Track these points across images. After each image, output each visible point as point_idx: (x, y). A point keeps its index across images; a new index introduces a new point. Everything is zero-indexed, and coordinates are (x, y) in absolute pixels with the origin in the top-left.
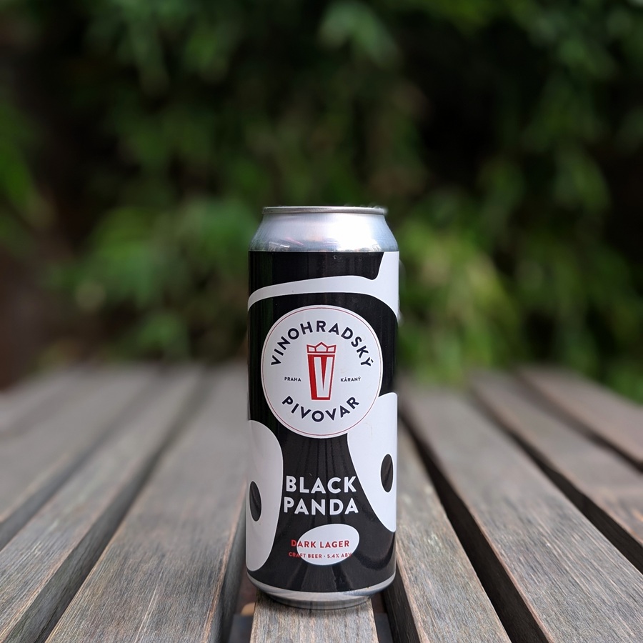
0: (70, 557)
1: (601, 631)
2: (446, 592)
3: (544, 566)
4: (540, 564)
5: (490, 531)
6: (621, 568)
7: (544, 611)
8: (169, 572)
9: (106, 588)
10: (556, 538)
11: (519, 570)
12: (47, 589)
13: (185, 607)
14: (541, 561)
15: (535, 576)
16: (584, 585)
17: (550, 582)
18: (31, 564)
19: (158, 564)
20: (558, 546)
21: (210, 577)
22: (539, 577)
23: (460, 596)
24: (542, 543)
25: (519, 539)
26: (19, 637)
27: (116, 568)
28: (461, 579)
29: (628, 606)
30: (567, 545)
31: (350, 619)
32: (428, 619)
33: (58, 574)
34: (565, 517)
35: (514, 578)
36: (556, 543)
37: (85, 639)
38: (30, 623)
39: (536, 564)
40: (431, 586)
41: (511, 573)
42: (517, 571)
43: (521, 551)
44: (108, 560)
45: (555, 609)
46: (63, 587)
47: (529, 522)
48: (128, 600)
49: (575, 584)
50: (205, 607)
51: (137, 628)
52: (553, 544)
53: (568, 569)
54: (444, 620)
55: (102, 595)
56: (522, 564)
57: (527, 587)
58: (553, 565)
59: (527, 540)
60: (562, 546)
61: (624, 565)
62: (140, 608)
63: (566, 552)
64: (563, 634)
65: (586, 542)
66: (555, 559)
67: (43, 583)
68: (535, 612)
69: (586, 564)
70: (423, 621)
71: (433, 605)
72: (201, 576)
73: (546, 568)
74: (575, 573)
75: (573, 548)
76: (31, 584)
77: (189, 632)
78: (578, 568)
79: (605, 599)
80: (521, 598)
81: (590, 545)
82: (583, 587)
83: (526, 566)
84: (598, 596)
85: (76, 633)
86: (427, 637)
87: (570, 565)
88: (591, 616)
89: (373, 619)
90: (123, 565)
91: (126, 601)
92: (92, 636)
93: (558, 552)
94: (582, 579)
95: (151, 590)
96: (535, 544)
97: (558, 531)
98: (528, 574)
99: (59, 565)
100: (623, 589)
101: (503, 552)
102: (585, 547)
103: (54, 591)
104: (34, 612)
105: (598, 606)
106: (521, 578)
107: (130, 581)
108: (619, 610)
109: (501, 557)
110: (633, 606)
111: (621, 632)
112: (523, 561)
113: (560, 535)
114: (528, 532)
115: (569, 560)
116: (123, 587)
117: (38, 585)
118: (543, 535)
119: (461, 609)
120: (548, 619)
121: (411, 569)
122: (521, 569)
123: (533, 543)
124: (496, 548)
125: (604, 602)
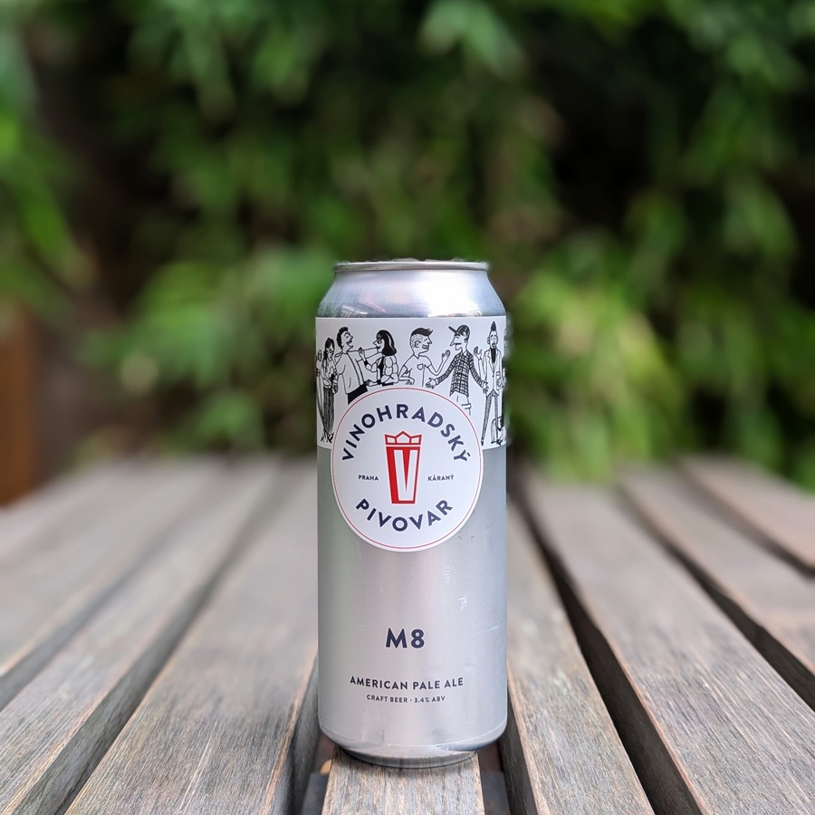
0: (105, 702)
1: (767, 795)
2: (573, 746)
3: (699, 712)
4: (694, 710)
5: (633, 669)
6: (797, 714)
7: (696, 770)
8: (226, 721)
9: (148, 740)
11: (666, 717)
12: (75, 741)
13: (245, 763)
14: (695, 706)
15: (687, 724)
16: (749, 737)
17: (706, 734)
18: (56, 710)
19: (213, 711)
20: (719, 688)
21: (277, 727)
22: (692, 726)
23: (590, 751)
24: (698, 683)
25: (670, 678)
26: (39, 801)
27: (161, 714)
28: (593, 729)
29: (804, 764)
30: (730, 686)
31: (450, 780)
32: (548, 780)
33: (90, 723)
34: (729, 650)
35: (660, 727)
36: (716, 683)
37: (118, 804)
38: (53, 783)
39: (689, 709)
40: (554, 738)
41: (657, 722)
42: (664, 719)
43: (671, 694)
44: (151, 705)
45: (710, 767)
46: (96, 740)
47: (684, 656)
48: (174, 756)
49: (738, 736)
50: (269, 764)
51: (183, 790)
52: (713, 684)
53: (729, 716)
54: (569, 781)
55: (142, 749)
57: (675, 740)
58: (711, 712)
59: (680, 679)
60: (723, 687)
61: (801, 711)
62: (189, 765)
63: (728, 694)
64: (719, 798)
65: (755, 682)
66: (713, 704)
67: (70, 734)
68: (684, 771)
69: (753, 710)
70: (542, 782)
71: (555, 762)
72: (266, 724)
73: (702, 715)
74: (738, 721)
75: (737, 690)
76: (55, 736)
77: (248, 796)
78: (743, 714)
79: (775, 755)
80: (668, 753)
81: (759, 686)
82: (747, 740)
83: (676, 713)
84: (767, 751)
85: (107, 796)
86: (545, 802)
87: (733, 711)
88: (755, 775)
89: (478, 780)
90: (169, 711)
91: (171, 756)
92: (127, 800)
93: (718, 695)
94: (747, 730)
95: (203, 743)
96: (690, 685)
97: (720, 668)
98: (679, 723)
99: (90, 711)
100: (799, 741)
101: (648, 695)
102: (753, 687)
103: (84, 743)
104: (58, 770)
105: (765, 764)
106: (670, 728)
107: (177, 732)
108: (792, 769)
109: (645, 701)
110: (809, 763)
111: (793, 797)
112: (672, 706)
113: (722, 673)
114: (682, 669)
116: (168, 739)
117: (63, 737)
118: (700, 674)
119: (591, 767)
120: (701, 780)
121: (530, 716)
122: (669, 716)
123: (686, 683)
124: (640, 690)
125: (773, 758)
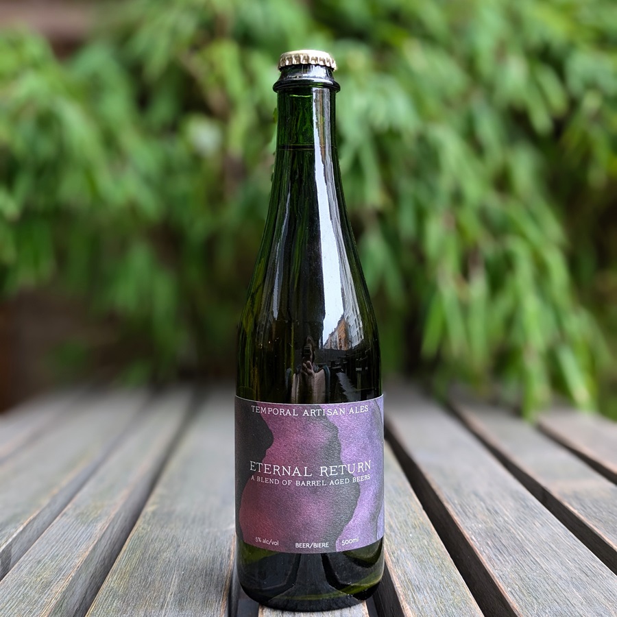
1: (557, 600)
2: (424, 571)
3: (509, 548)
4: (505, 547)
5: (462, 520)
7: (509, 585)
8: (185, 560)
10: (519, 525)
13: (202, 587)
14: (506, 544)
15: (501, 556)
16: (543, 563)
17: (515, 562)
19: (175, 553)
20: (521, 532)
21: (221, 563)
22: (504, 557)
23: (436, 574)
24: (507, 530)
25: (487, 526)
26: (59, 614)
27: (138, 556)
29: (582, 580)
30: (529, 532)
32: (409, 593)
34: (527, 507)
35: (484, 558)
38: (67, 603)
40: (410, 566)
41: (481, 555)
42: (485, 553)
43: (489, 537)
44: (130, 550)
45: (518, 583)
46: (91, 574)
47: (497, 513)
48: (152, 583)
49: (536, 563)
50: (219, 588)
52: (517, 530)
53: (530, 551)
54: (423, 594)
56: (490, 547)
57: (493, 566)
58: (516, 547)
59: (494, 527)
60: (524, 532)
63: (528, 536)
65: (546, 528)
66: (518, 542)
68: (501, 586)
69: (545, 546)
70: (405, 595)
71: (413, 582)
72: (213, 562)
73: (511, 550)
74: (536, 553)
75: (534, 534)
77: (208, 608)
84: (555, 573)
85: (110, 610)
87: (532, 548)
90: (144, 554)
93: (521, 537)
94: (542, 559)
95: (171, 575)
96: (501, 530)
97: (522, 519)
98: (496, 556)
99: (87, 554)
100: (578, 566)
102: (545, 532)
104: (69, 593)
105: (555, 581)
106: (490, 559)
107: (151, 568)
108: (573, 583)
109: (471, 542)
110: (585, 580)
111: (574, 601)
113: (523, 523)
114: (495, 520)
115: (531, 543)
116: (146, 573)
117: (71, 570)
120: (513, 591)
121: (393, 553)
122: (489, 551)
124: (467, 534)
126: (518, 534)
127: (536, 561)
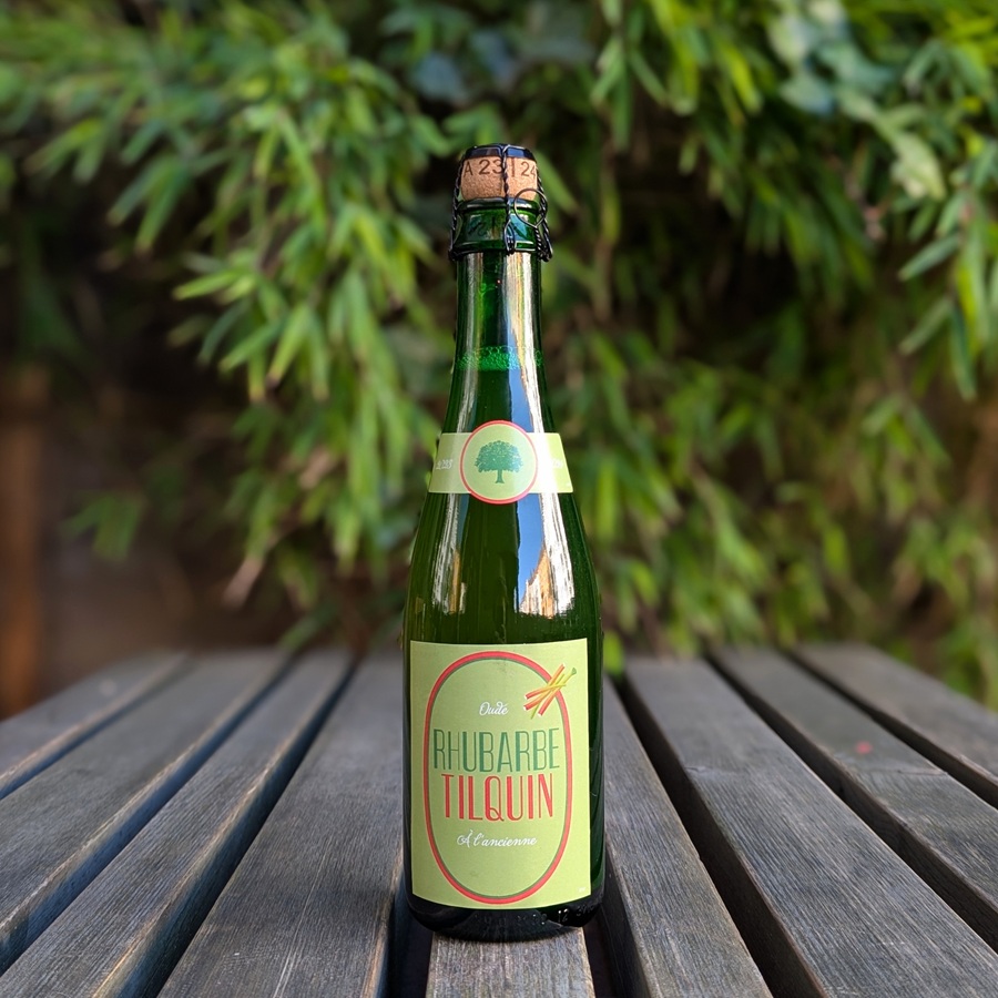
6: (945, 923)
10: (855, 884)
35: (793, 937)
36: (854, 892)
40: (675, 950)
47: (819, 863)
56: (804, 918)
83: (810, 922)
93: (857, 904)
95: (283, 957)
97: (859, 875)
113: (862, 881)
115: (873, 914)
124: (769, 899)
125: (917, 968)
126: (853, 898)
127: (879, 941)
